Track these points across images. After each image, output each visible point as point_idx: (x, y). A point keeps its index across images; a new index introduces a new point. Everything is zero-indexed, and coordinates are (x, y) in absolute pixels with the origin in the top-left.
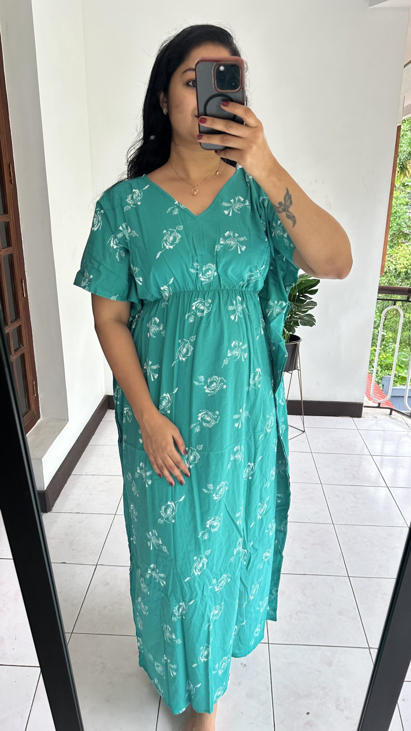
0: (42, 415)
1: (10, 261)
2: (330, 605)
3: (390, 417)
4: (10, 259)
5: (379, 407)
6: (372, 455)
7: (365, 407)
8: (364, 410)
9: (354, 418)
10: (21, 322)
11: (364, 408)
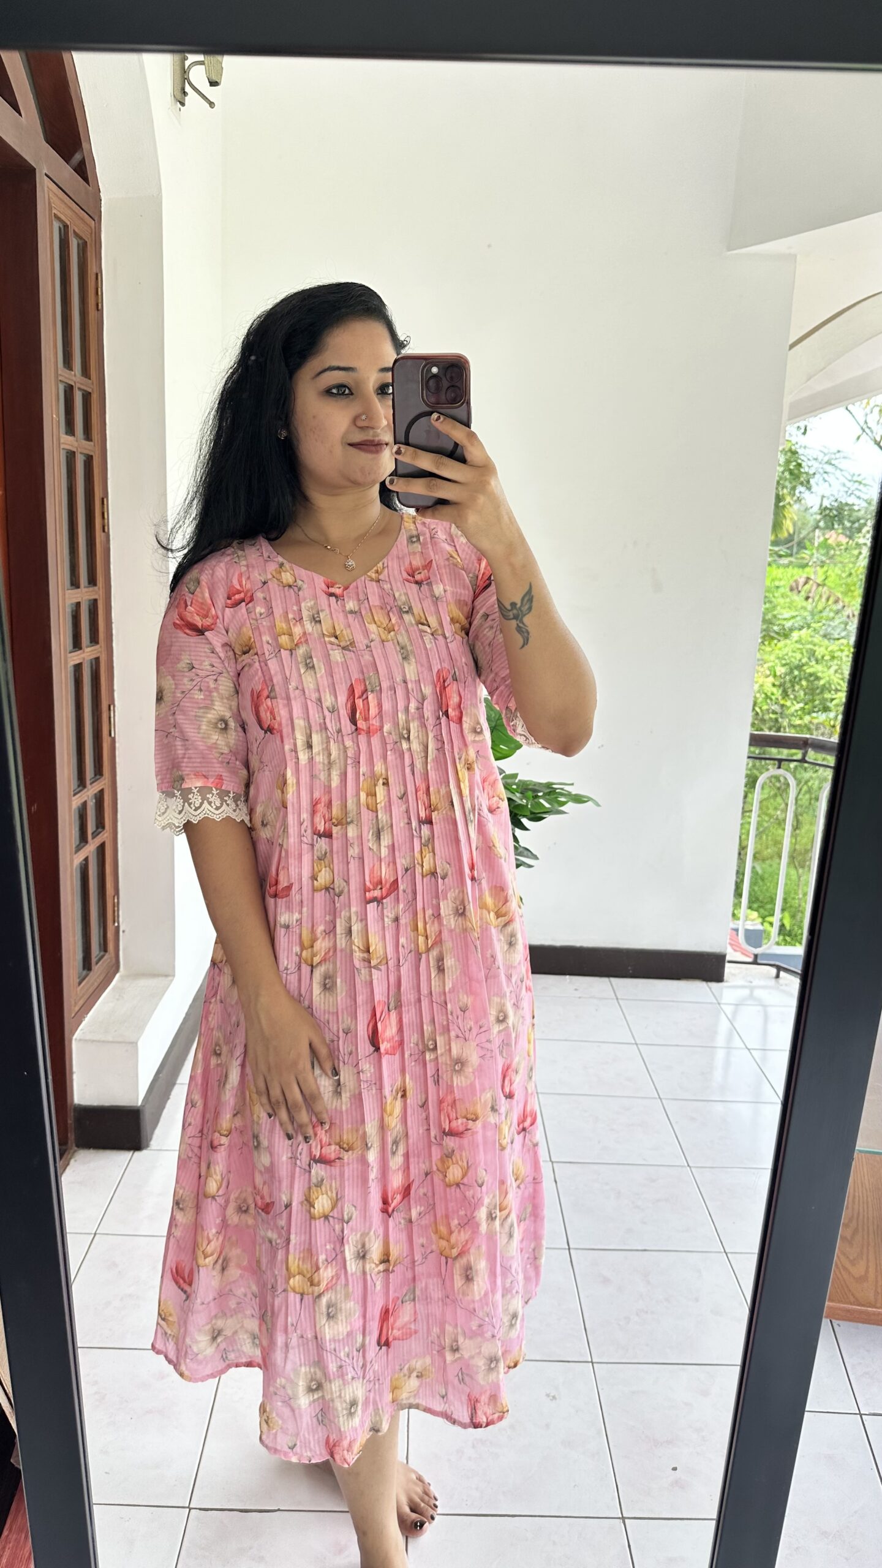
0: (124, 965)
1: (94, 671)
2: (697, 1299)
3: (778, 982)
4: (94, 667)
5: (755, 962)
6: (749, 1047)
7: (730, 962)
8: (728, 968)
9: (709, 983)
10: (103, 783)
11: (727, 965)
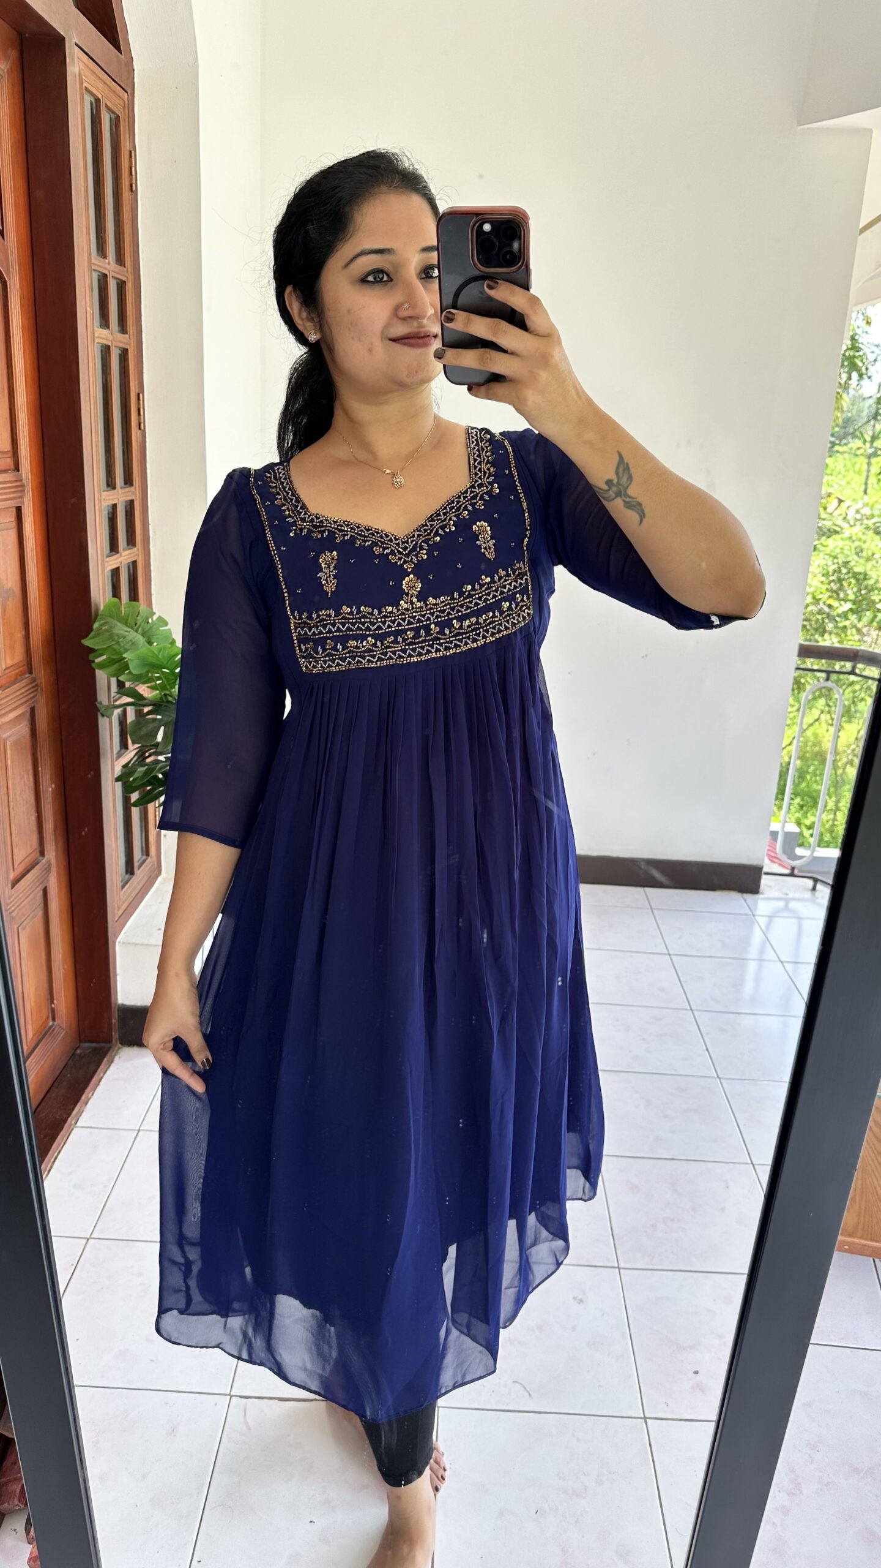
0: (166, 868)
1: (132, 575)
2: (723, 1209)
3: (812, 894)
4: (131, 571)
5: (792, 875)
6: (782, 960)
7: (766, 874)
8: (765, 880)
9: (745, 895)
